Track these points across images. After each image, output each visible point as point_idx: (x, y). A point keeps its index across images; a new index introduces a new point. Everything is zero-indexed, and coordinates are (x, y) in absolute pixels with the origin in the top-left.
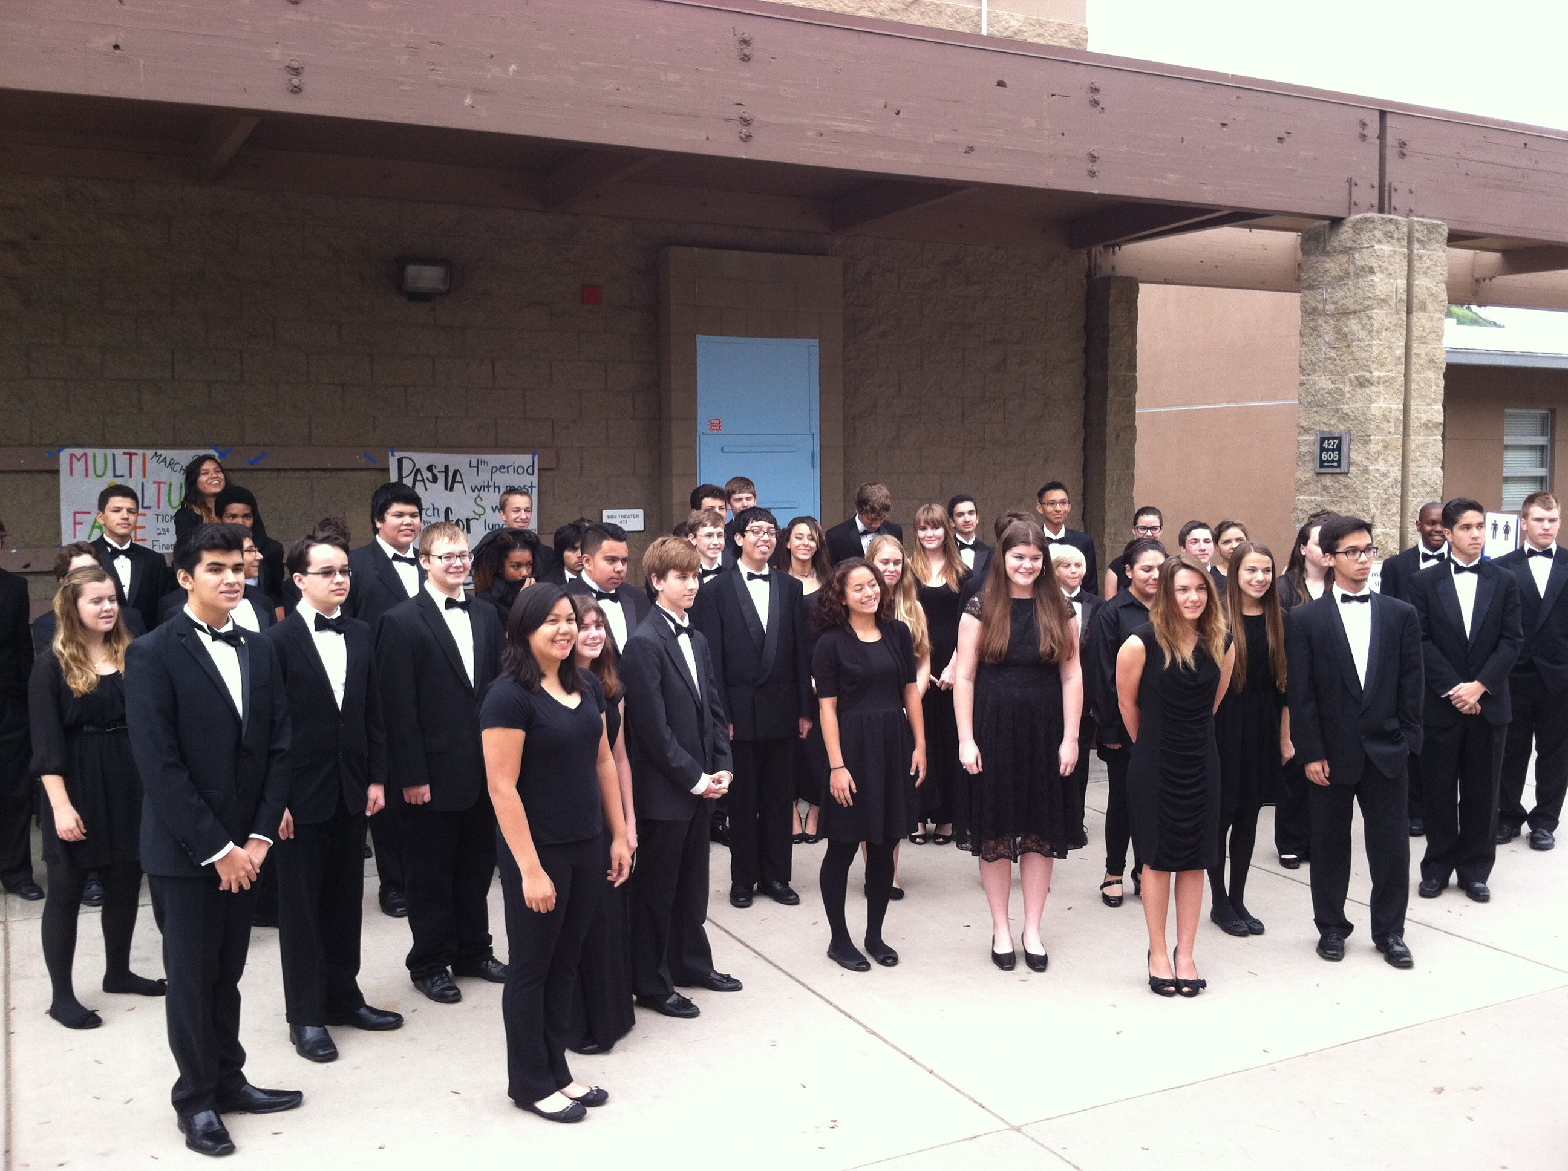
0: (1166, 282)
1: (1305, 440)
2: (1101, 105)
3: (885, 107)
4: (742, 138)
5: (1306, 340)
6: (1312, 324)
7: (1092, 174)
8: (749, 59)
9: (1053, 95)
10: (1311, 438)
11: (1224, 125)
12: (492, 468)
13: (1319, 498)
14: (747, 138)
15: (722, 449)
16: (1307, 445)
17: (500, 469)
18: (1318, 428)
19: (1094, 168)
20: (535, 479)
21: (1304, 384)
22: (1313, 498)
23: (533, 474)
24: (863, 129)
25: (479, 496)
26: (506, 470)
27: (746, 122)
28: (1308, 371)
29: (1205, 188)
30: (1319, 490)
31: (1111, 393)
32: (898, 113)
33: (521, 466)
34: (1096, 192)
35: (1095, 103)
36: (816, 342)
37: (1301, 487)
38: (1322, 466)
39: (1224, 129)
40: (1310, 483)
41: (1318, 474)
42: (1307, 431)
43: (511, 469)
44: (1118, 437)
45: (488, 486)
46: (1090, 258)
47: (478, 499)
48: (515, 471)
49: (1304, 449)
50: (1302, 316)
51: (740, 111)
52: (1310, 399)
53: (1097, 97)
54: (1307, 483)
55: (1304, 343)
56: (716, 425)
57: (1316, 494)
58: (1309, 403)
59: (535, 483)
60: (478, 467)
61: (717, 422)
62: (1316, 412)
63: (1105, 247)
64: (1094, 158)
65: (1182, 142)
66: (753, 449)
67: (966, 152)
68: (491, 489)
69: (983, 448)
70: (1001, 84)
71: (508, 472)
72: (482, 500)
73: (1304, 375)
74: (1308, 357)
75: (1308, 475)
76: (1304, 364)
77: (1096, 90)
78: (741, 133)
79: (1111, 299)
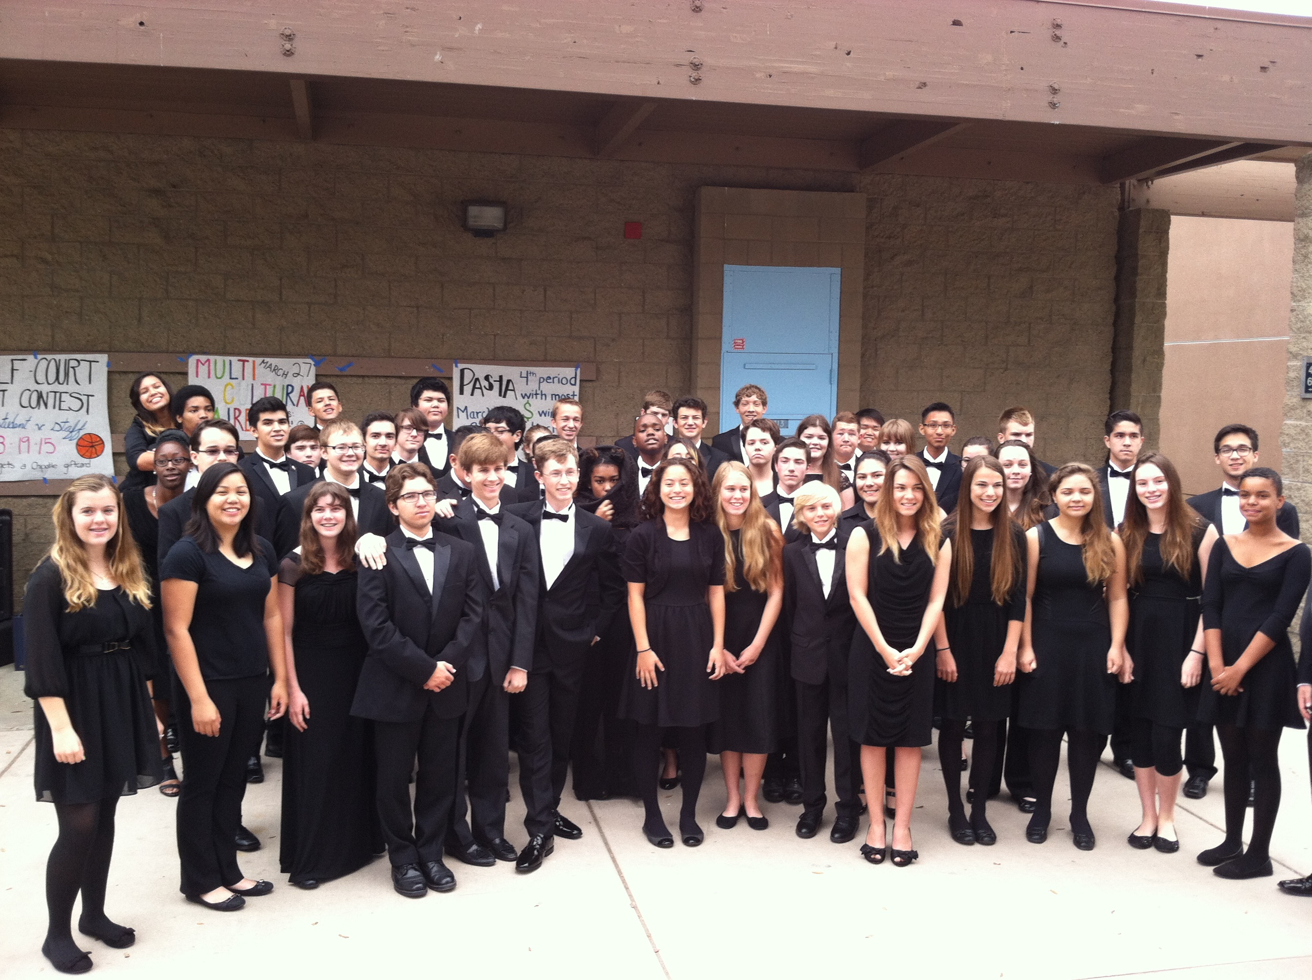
0: (1203, 215)
1: (1294, 366)
2: (1063, 40)
3: (836, 48)
4: (691, 81)
5: (1297, 267)
6: (1303, 251)
7: (1053, 105)
8: (701, 10)
9: (1012, 32)
10: (1299, 364)
11: (1199, 56)
12: (540, 380)
13: (1304, 423)
14: (698, 80)
15: (745, 365)
16: (1294, 371)
17: (547, 379)
18: (1305, 354)
19: (1055, 100)
20: (576, 389)
21: (1295, 310)
22: (1298, 423)
23: (575, 385)
24: (812, 69)
25: (528, 403)
26: (551, 381)
27: (696, 67)
28: (1299, 298)
29: (1176, 117)
30: (1305, 415)
32: (849, 53)
33: (565, 378)
34: (1058, 123)
35: (1057, 38)
36: (838, 270)
37: (1289, 411)
38: (1307, 391)
39: (1200, 60)
40: (1297, 409)
41: (1304, 399)
42: (1295, 356)
43: (556, 380)
44: (1144, 360)
45: (536, 394)
46: (1123, 193)
47: (527, 406)
48: (560, 381)
49: (1292, 375)
50: (1295, 244)
51: (691, 57)
52: (1299, 325)
53: (1058, 33)
54: (1293, 408)
55: (1296, 270)
56: (739, 345)
57: (1301, 419)
58: (1298, 329)
59: (577, 393)
60: (527, 377)
61: (741, 341)
62: (1304, 338)
63: (1139, 181)
64: (1054, 91)
65: (1152, 73)
66: (773, 366)
67: (920, 88)
68: (539, 396)
69: (1006, 369)
70: (956, 23)
71: (553, 382)
72: (530, 405)
73: (1294, 301)
74: (1299, 284)
75: (1295, 400)
76: (1295, 291)
77: (1058, 26)
78: (690, 76)
79: (1141, 231)
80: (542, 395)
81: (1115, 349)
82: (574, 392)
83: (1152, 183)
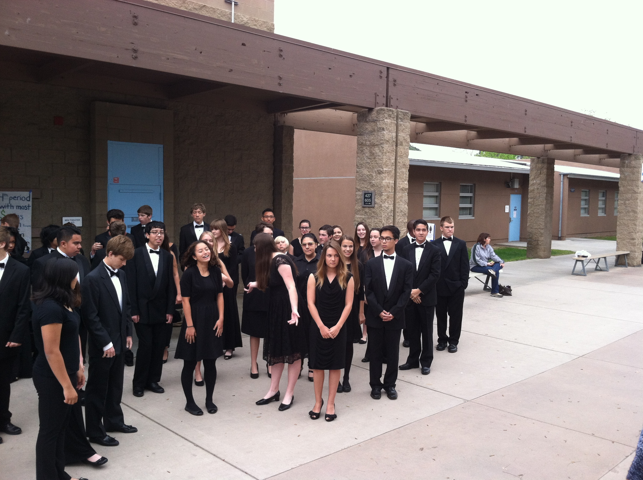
0: (304, 129)
1: (359, 194)
2: (284, 57)
3: (196, 49)
4: (133, 58)
5: (359, 155)
6: (361, 149)
7: (280, 84)
8: (137, 24)
9: (264, 51)
10: (361, 193)
12: (10, 199)
13: (364, 217)
14: (136, 58)
15: (119, 191)
16: (359, 196)
17: (14, 198)
18: (363, 189)
19: (281, 82)
20: (30, 203)
21: (358, 172)
22: (361, 216)
23: (29, 201)
24: (186, 58)
25: (3, 211)
26: (16, 199)
27: (135, 51)
28: (359, 167)
29: (323, 93)
30: (364, 213)
31: (284, 172)
32: (201, 53)
33: (24, 197)
34: (281, 92)
35: (281, 56)
36: (162, 146)
37: (357, 212)
38: (365, 204)
39: (330, 70)
40: (360, 211)
41: (363, 207)
42: (359, 190)
43: (19, 198)
44: (286, 190)
45: (8, 206)
46: (275, 118)
48: (21, 199)
49: (358, 197)
50: (357, 146)
51: (132, 46)
52: (360, 178)
53: (282, 53)
54: (359, 211)
55: (358, 156)
56: (116, 180)
57: (362, 215)
58: (360, 180)
59: (31, 205)
60: (3, 197)
61: (117, 179)
62: (363, 183)
63: (281, 113)
64: (280, 78)
65: (314, 74)
66: (134, 191)
67: (230, 71)
68: (9, 207)
69: (233, 193)
70: (243, 44)
71: (17, 199)
73: (358, 169)
74: (360, 162)
75: (360, 207)
76: (358, 164)
77: (281, 51)
78: (133, 55)
79: (284, 135)
80: (11, 206)
81: (274, 185)
82: (29, 205)
83: (287, 115)
